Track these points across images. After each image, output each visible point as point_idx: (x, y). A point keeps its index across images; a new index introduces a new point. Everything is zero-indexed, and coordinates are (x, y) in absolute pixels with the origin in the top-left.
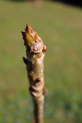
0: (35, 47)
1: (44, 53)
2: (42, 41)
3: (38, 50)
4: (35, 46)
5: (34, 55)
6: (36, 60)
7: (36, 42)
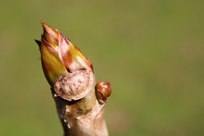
0: (64, 85)
1: (100, 103)
2: (89, 69)
3: (72, 94)
4: (65, 81)
5: (67, 106)
6: (76, 120)
7: (69, 71)
